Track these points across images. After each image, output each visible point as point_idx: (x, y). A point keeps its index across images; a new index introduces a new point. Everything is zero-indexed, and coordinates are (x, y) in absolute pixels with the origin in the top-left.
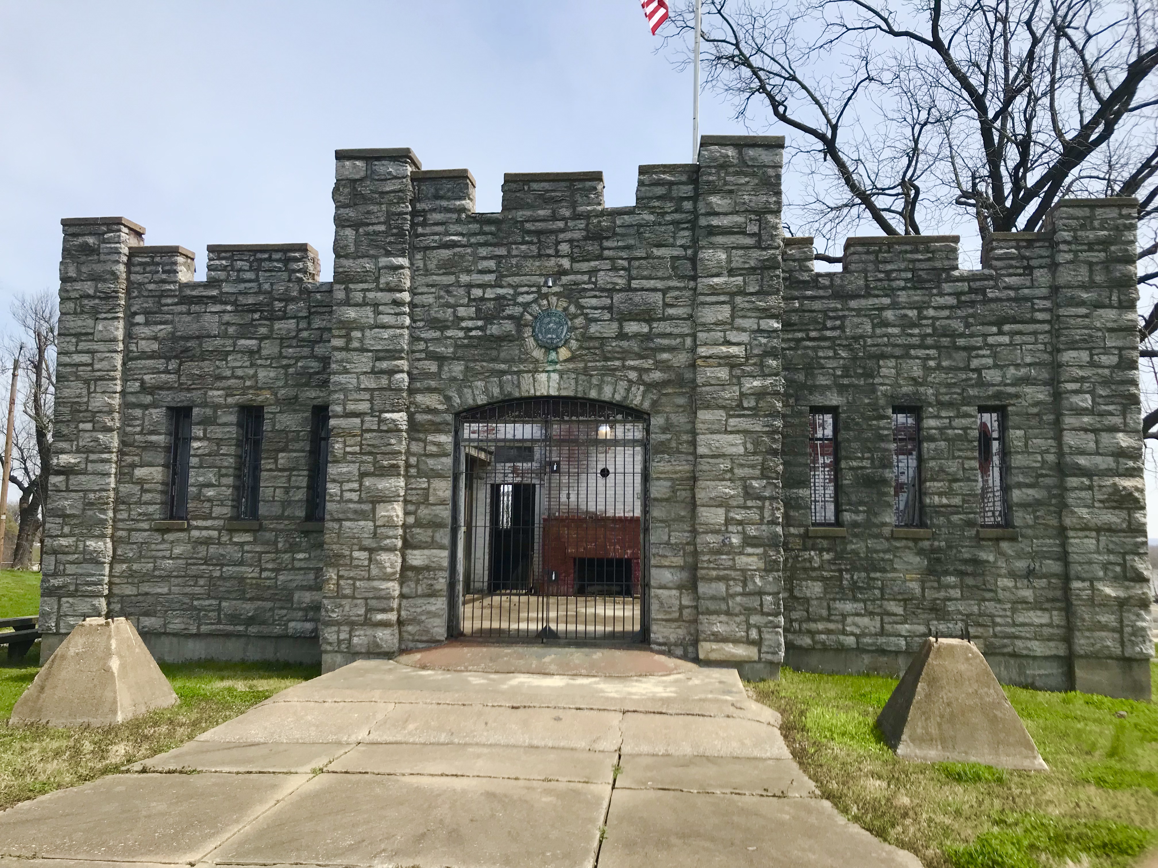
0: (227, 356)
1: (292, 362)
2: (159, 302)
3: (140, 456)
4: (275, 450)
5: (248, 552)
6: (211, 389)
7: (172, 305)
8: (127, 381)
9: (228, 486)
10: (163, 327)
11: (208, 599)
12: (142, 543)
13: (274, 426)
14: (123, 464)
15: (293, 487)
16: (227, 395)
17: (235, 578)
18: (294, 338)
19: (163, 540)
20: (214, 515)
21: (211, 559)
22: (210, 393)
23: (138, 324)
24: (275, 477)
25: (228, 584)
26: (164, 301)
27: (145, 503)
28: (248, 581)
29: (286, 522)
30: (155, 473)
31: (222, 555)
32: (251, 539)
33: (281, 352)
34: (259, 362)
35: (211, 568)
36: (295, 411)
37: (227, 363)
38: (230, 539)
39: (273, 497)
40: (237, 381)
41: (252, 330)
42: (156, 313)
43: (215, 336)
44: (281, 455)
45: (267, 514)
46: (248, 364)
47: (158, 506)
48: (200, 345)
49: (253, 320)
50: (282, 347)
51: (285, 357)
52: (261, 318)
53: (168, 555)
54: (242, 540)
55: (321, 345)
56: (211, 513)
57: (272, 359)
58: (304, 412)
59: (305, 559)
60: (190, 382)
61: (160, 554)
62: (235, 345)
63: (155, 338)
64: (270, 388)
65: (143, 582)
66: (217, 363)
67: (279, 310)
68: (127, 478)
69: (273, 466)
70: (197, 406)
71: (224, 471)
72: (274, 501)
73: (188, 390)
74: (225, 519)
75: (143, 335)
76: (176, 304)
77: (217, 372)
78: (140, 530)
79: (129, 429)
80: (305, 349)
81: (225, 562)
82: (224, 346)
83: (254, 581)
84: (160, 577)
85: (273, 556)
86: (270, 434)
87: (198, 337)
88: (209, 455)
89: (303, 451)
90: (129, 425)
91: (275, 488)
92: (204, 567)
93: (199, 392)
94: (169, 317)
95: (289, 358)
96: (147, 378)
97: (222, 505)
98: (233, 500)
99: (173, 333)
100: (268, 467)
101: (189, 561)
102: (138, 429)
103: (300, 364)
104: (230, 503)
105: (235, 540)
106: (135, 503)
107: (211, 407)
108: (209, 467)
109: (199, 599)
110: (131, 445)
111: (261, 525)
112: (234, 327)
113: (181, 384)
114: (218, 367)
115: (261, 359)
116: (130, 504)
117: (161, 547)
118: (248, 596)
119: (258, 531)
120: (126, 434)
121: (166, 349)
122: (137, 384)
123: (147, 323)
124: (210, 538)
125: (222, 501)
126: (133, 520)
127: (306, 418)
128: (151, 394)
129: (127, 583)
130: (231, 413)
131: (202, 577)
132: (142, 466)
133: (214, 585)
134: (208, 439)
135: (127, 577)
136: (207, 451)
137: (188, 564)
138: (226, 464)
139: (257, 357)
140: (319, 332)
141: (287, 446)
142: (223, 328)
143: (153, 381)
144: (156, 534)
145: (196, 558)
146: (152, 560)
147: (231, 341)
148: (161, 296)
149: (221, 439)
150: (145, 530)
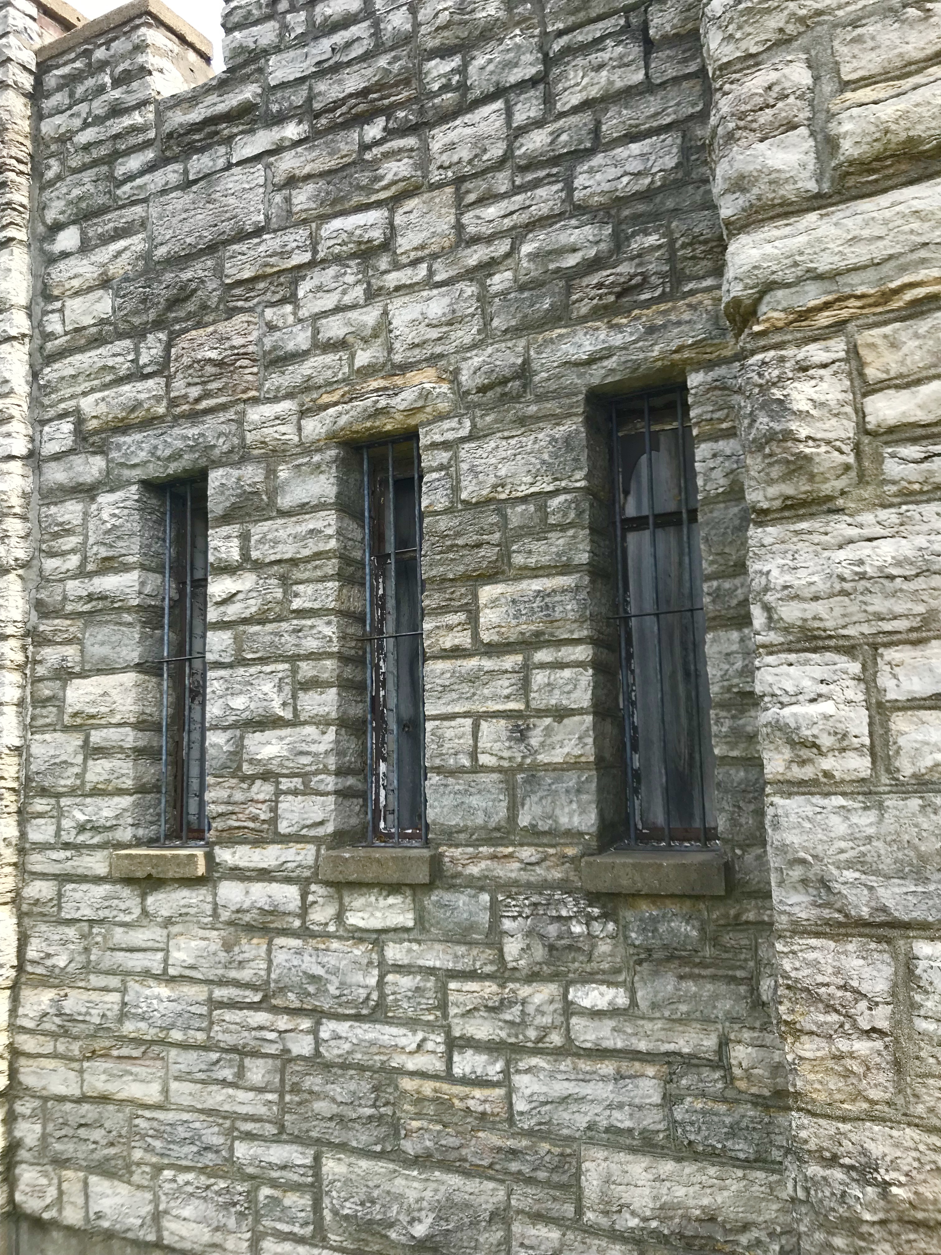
0: (295, 283)
1: (502, 247)
2: (111, 177)
3: (80, 642)
4: (465, 578)
5: (399, 969)
6: (255, 401)
7: (142, 173)
8: (43, 423)
9: (322, 722)
10: (122, 244)
11: (276, 1140)
12: (92, 922)
13: (456, 489)
14: (41, 671)
15: (541, 713)
16: (303, 413)
17: (362, 1068)
18: (500, 164)
19: (145, 912)
20: (283, 827)
21: (282, 990)
22: (255, 414)
23: (65, 255)
24: (473, 679)
25: (337, 1091)
26: (121, 169)
27: (97, 792)
28: (407, 1084)
29: (527, 853)
30: (115, 695)
31: (314, 979)
32: (408, 919)
33: (459, 227)
34: (393, 279)
35: (283, 1022)
36: (522, 421)
37: (297, 307)
38: (339, 917)
39: (474, 755)
40: (330, 358)
41: (363, 178)
42: (103, 210)
43: (258, 232)
44: (487, 592)
45: (455, 821)
46: (358, 293)
47: (126, 801)
48: (219, 271)
49: (365, 147)
50: (461, 207)
51: (476, 240)
52: (390, 133)
53: (157, 969)
54: (376, 923)
55: (598, 160)
56: (274, 821)
57: (434, 256)
58: (557, 419)
59: (613, 1012)
60: (195, 392)
61: (137, 961)
62: (314, 242)
63: (105, 283)
64: (433, 360)
65: (93, 1055)
66: (269, 313)
67: (445, 88)
68: (50, 714)
69: (464, 639)
70: (217, 464)
71: (306, 669)
72: (477, 769)
73: (194, 416)
74: (317, 841)
75: (76, 283)
76: (151, 168)
77: (268, 342)
78: (83, 879)
79: (50, 564)
80: (542, 192)
81: (326, 1004)
82: (284, 254)
83: (428, 1088)
84: (137, 1041)
85: (490, 988)
86: (444, 523)
87: (212, 248)
88: (260, 619)
89: (565, 569)
90: (52, 554)
91: (478, 718)
92: (260, 1018)
93: (222, 417)
94: (138, 210)
95: (489, 240)
96: (87, 404)
97: (308, 791)
98: (339, 773)
99: (147, 256)
100: (448, 641)
101: (220, 993)
102: (74, 561)
103: (526, 248)
104: (330, 782)
105: (354, 919)
106: (72, 792)
107: (258, 460)
108: (262, 661)
109: (249, 1136)
110: (57, 613)
111: (436, 862)
112: (309, 188)
113: (173, 403)
114: (272, 327)
115: (397, 266)
116: (58, 796)
117: (139, 937)
118: (409, 1147)
119: (429, 887)
120: (44, 579)
121: (129, 306)
122: (67, 427)
123: (85, 248)
124: (274, 912)
125: (305, 776)
126: (67, 846)
127: (568, 440)
128: (101, 450)
129: (54, 1055)
130: (317, 469)
131: (256, 1054)
132: (83, 675)
133: (296, 1089)
134: (258, 566)
135: (54, 1036)
136: (253, 607)
137: (214, 1004)
138: (311, 644)
139: (383, 263)
140: (585, 118)
141: (505, 555)
142: (278, 198)
143: (103, 408)
144: (126, 892)
145: (237, 984)
146: (114, 982)
147: (301, 234)
148: (115, 156)
149: (294, 562)
150: (98, 880)
